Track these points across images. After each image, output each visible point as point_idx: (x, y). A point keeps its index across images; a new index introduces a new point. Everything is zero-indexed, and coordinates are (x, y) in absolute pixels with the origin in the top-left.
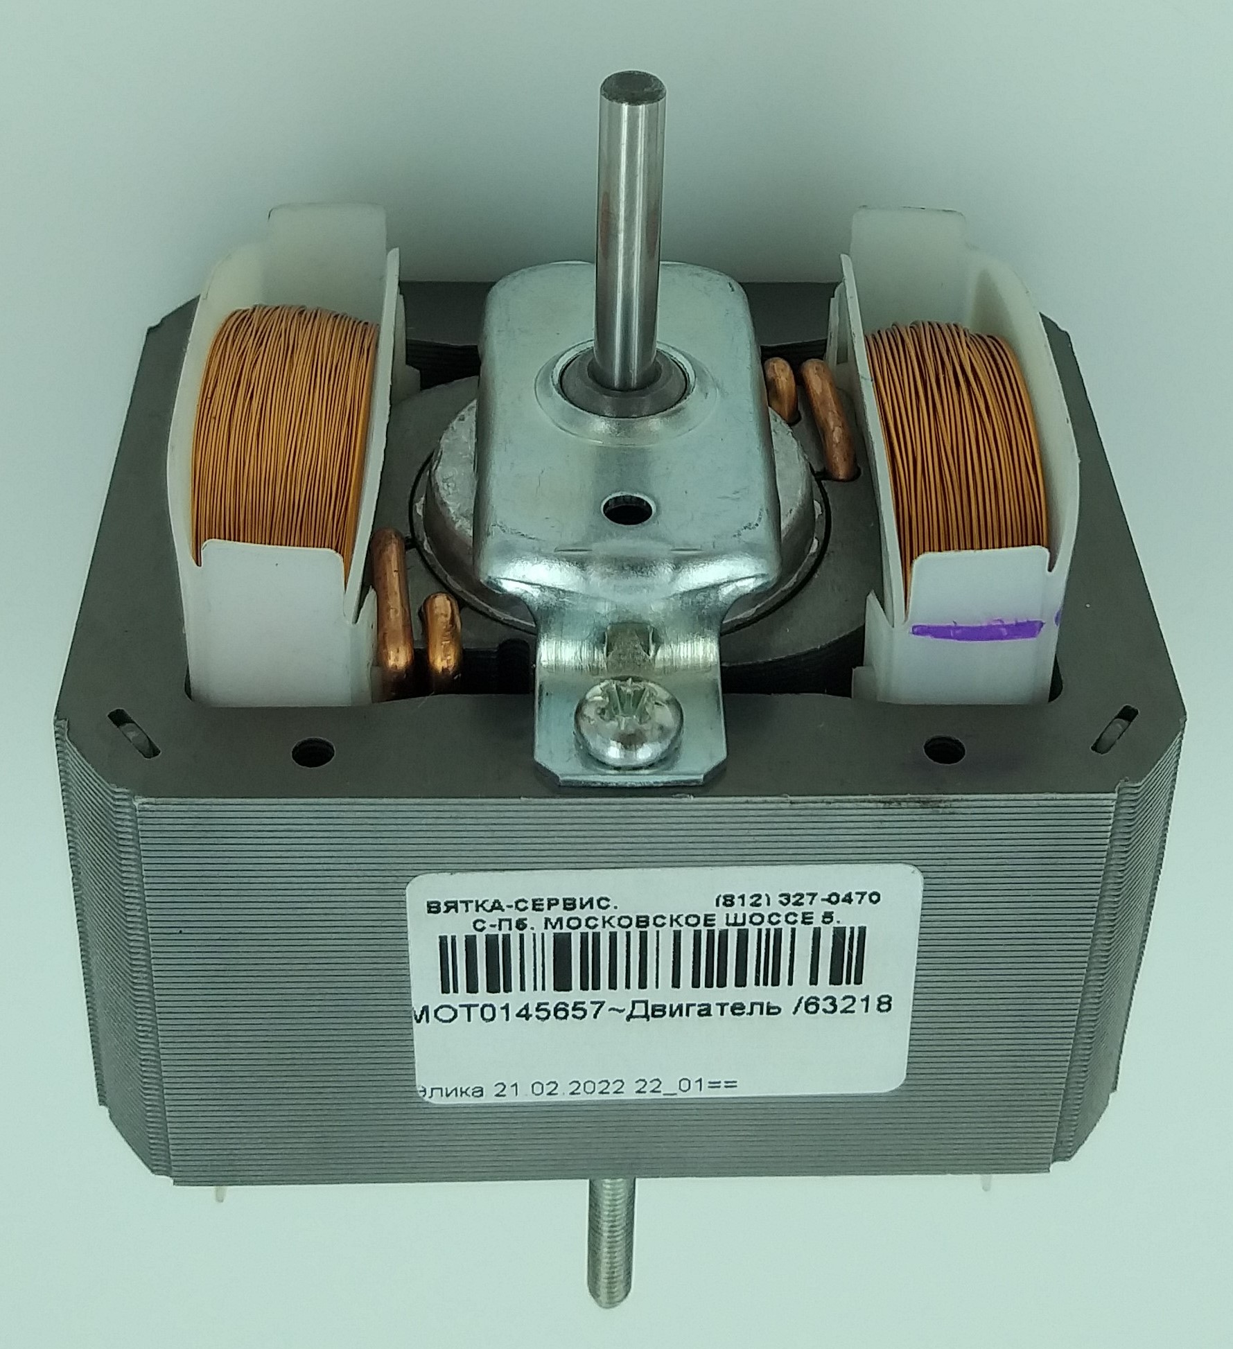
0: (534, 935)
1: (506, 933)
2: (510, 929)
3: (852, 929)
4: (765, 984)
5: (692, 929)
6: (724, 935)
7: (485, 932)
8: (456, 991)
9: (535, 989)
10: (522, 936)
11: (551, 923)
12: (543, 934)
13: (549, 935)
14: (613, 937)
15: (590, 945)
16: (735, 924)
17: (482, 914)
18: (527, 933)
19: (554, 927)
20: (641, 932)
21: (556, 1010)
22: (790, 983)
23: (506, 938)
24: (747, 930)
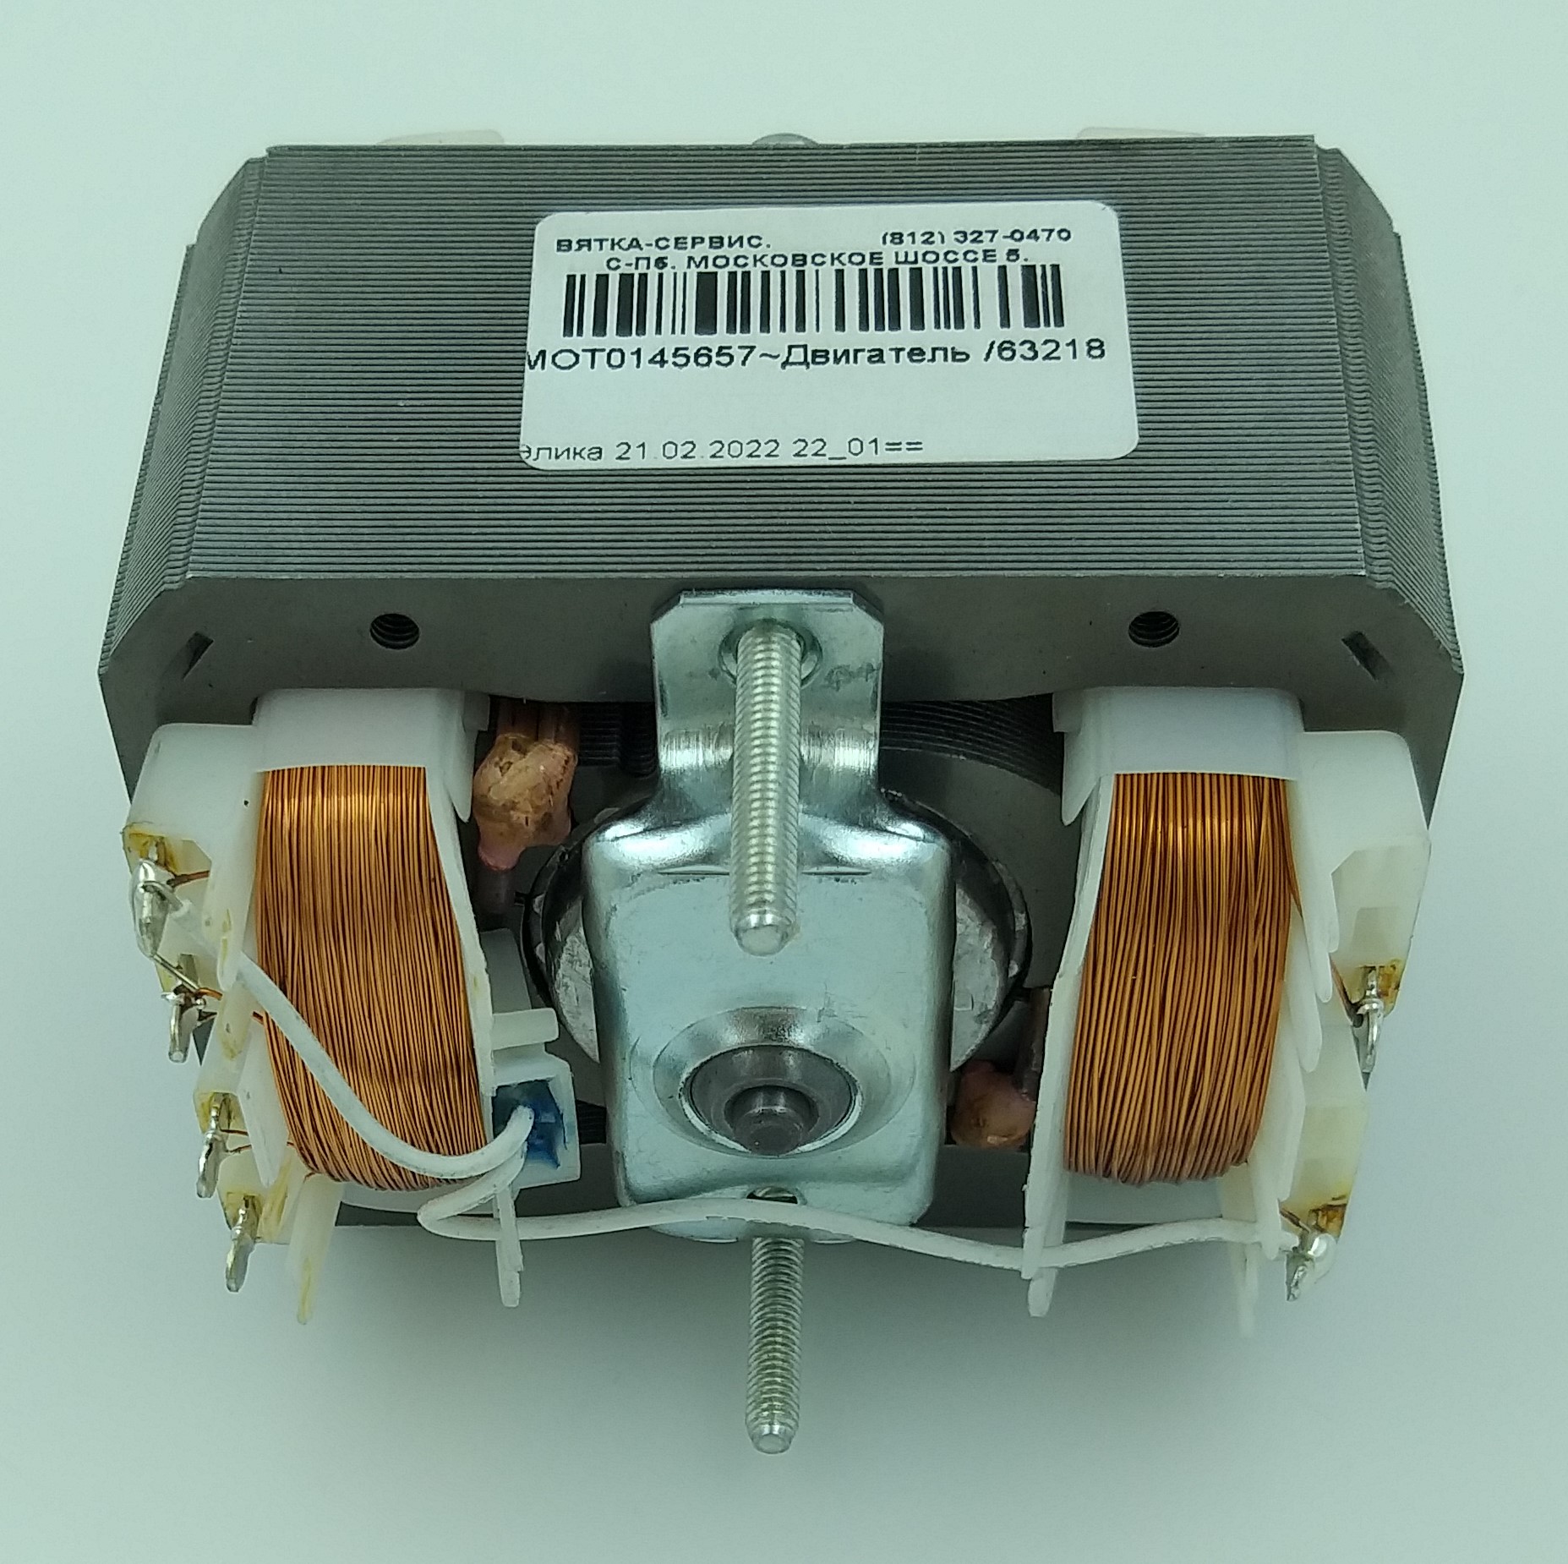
0: (675, 274)
1: (643, 272)
2: (648, 267)
3: (1044, 267)
4: (948, 326)
5: (857, 268)
6: (894, 273)
7: (619, 271)
8: (580, 333)
9: (673, 332)
10: (661, 276)
11: (695, 262)
12: (685, 274)
13: (693, 274)
14: (766, 276)
15: (740, 284)
16: (906, 262)
17: (617, 252)
18: (668, 273)
19: (698, 266)
20: (798, 272)
21: (697, 355)
22: (977, 324)
23: (643, 277)
24: (920, 269)
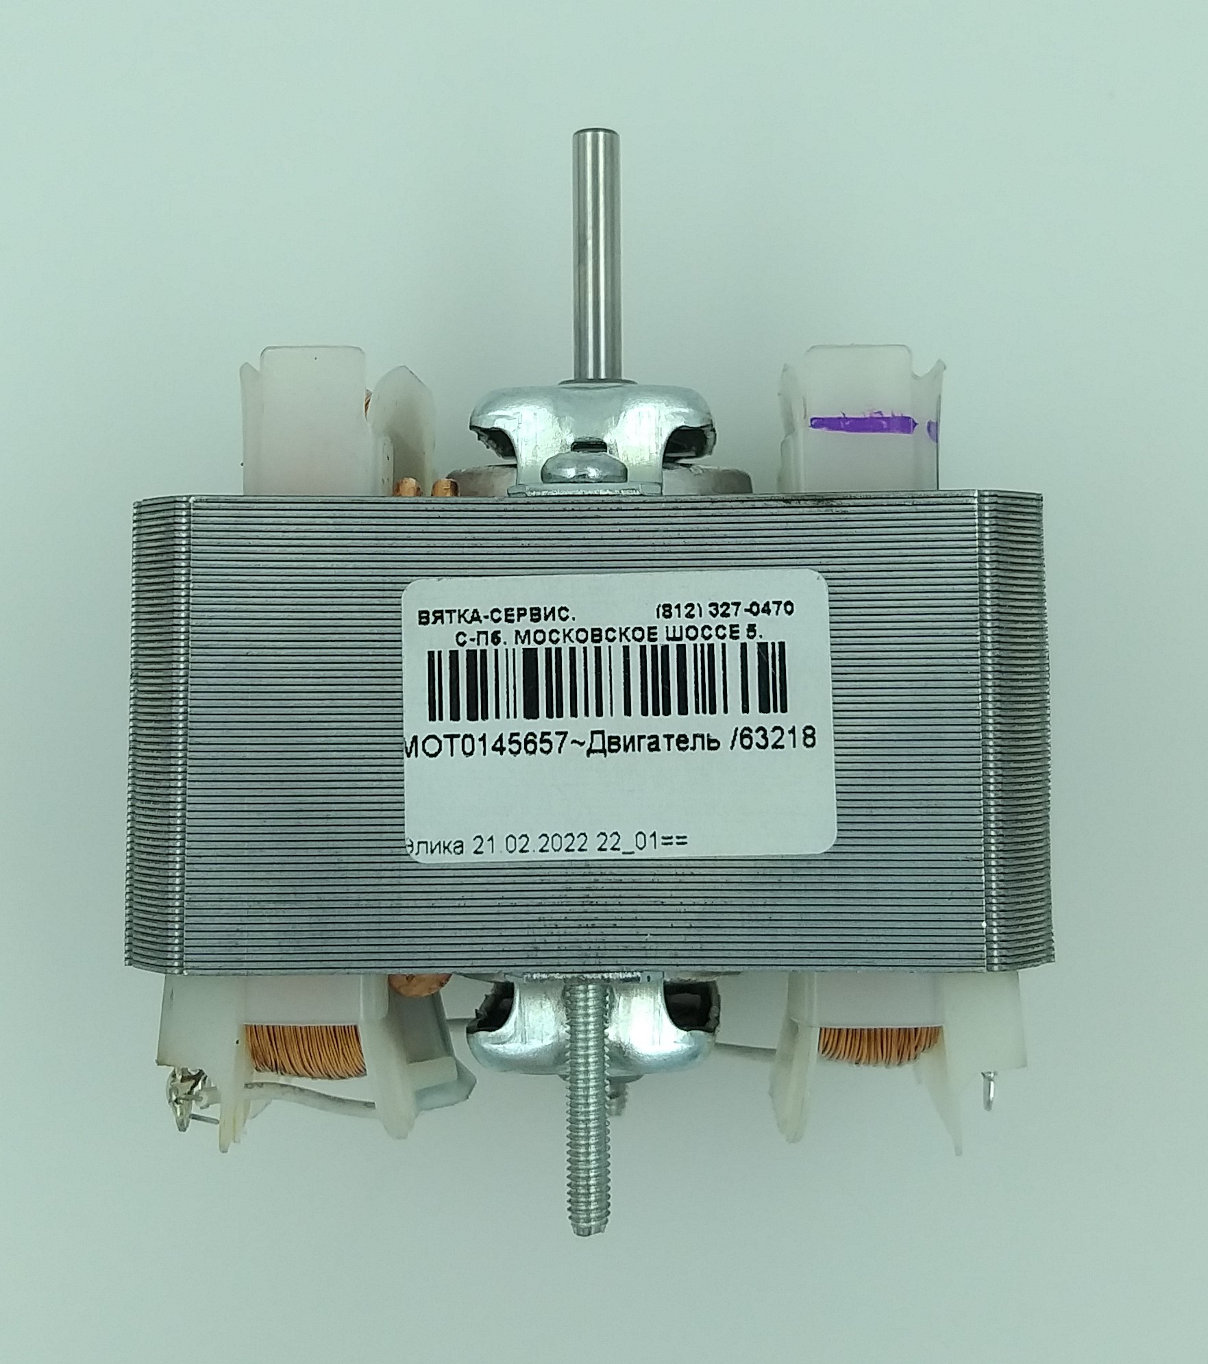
0: (507, 650)
1: (483, 648)
2: (487, 644)
3: (774, 645)
4: (704, 712)
5: (639, 644)
6: (665, 649)
7: (466, 647)
8: (441, 717)
9: (508, 716)
10: (496, 651)
11: (521, 637)
12: (514, 650)
13: (520, 650)
14: (572, 653)
15: (554, 661)
16: (674, 639)
17: (463, 626)
18: (501, 649)
19: (523, 642)
20: (596, 647)
21: (527, 742)
22: (726, 711)
23: (484, 652)
24: (684, 646)
